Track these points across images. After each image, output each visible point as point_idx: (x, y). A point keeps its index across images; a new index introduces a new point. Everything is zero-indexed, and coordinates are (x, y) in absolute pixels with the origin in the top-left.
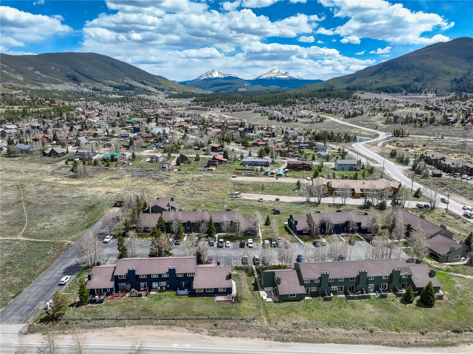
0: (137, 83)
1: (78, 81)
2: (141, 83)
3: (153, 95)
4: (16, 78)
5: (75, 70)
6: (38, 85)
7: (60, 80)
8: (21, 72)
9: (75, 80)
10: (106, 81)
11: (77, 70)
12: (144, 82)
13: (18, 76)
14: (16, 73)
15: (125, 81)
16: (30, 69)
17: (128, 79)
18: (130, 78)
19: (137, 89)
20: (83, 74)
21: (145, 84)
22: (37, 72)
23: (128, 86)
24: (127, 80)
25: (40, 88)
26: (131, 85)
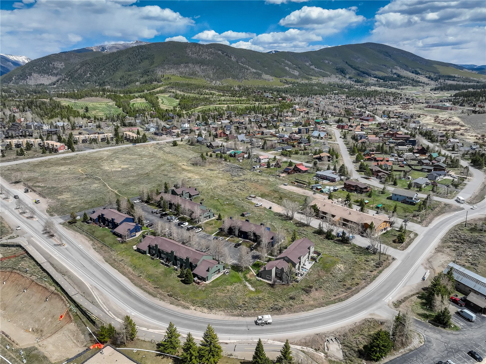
0: (408, 72)
1: (344, 73)
2: (413, 73)
3: (420, 86)
4: (293, 73)
5: (346, 62)
6: (308, 79)
7: (328, 73)
8: (299, 68)
9: (342, 72)
10: (373, 72)
11: (348, 62)
12: (416, 71)
13: (295, 71)
14: (295, 68)
15: (394, 71)
16: (308, 64)
17: (399, 68)
18: (401, 67)
19: (403, 80)
20: (351, 66)
21: (417, 73)
22: (313, 67)
23: (395, 76)
24: (397, 69)
25: (307, 82)
26: (399, 76)
